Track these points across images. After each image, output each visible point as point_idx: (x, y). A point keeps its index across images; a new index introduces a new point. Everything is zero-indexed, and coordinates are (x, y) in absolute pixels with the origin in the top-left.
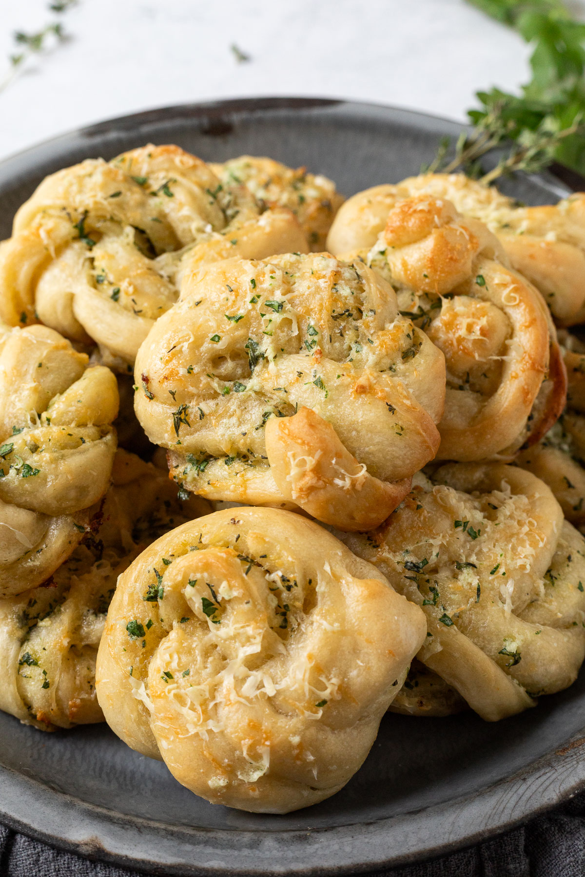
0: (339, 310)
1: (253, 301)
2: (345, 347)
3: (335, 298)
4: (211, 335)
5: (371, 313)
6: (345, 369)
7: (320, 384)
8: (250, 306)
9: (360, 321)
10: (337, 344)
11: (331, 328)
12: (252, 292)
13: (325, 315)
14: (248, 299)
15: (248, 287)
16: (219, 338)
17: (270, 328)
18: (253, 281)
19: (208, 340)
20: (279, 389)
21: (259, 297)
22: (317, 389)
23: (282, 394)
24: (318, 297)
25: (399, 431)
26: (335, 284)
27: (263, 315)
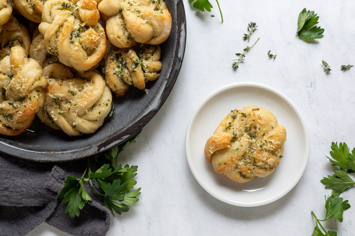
0: (256, 161)
1: (266, 141)
2: (246, 159)
3: (259, 161)
4: (261, 128)
5: (253, 168)
6: (239, 156)
7: (238, 149)
8: (265, 139)
9: (252, 165)
10: (247, 157)
11: (252, 157)
12: (268, 141)
13: (255, 156)
14: (267, 140)
15: (270, 141)
16: (259, 130)
17: (257, 143)
18: (271, 142)
19: (260, 127)
20: (240, 140)
21: (266, 142)
22: (236, 148)
23: (239, 140)
24: (261, 157)
25: (220, 164)
26: (264, 162)
27: (261, 142)
